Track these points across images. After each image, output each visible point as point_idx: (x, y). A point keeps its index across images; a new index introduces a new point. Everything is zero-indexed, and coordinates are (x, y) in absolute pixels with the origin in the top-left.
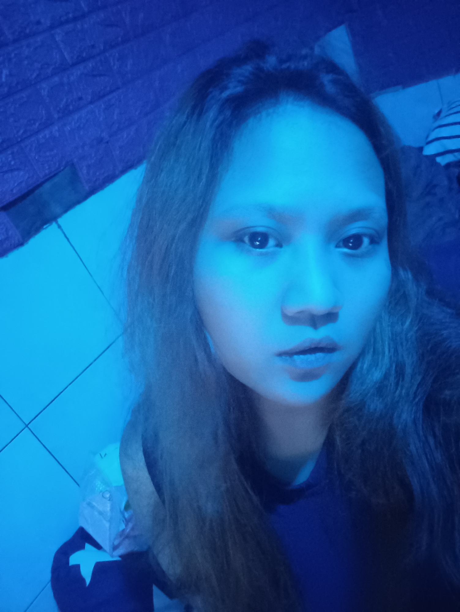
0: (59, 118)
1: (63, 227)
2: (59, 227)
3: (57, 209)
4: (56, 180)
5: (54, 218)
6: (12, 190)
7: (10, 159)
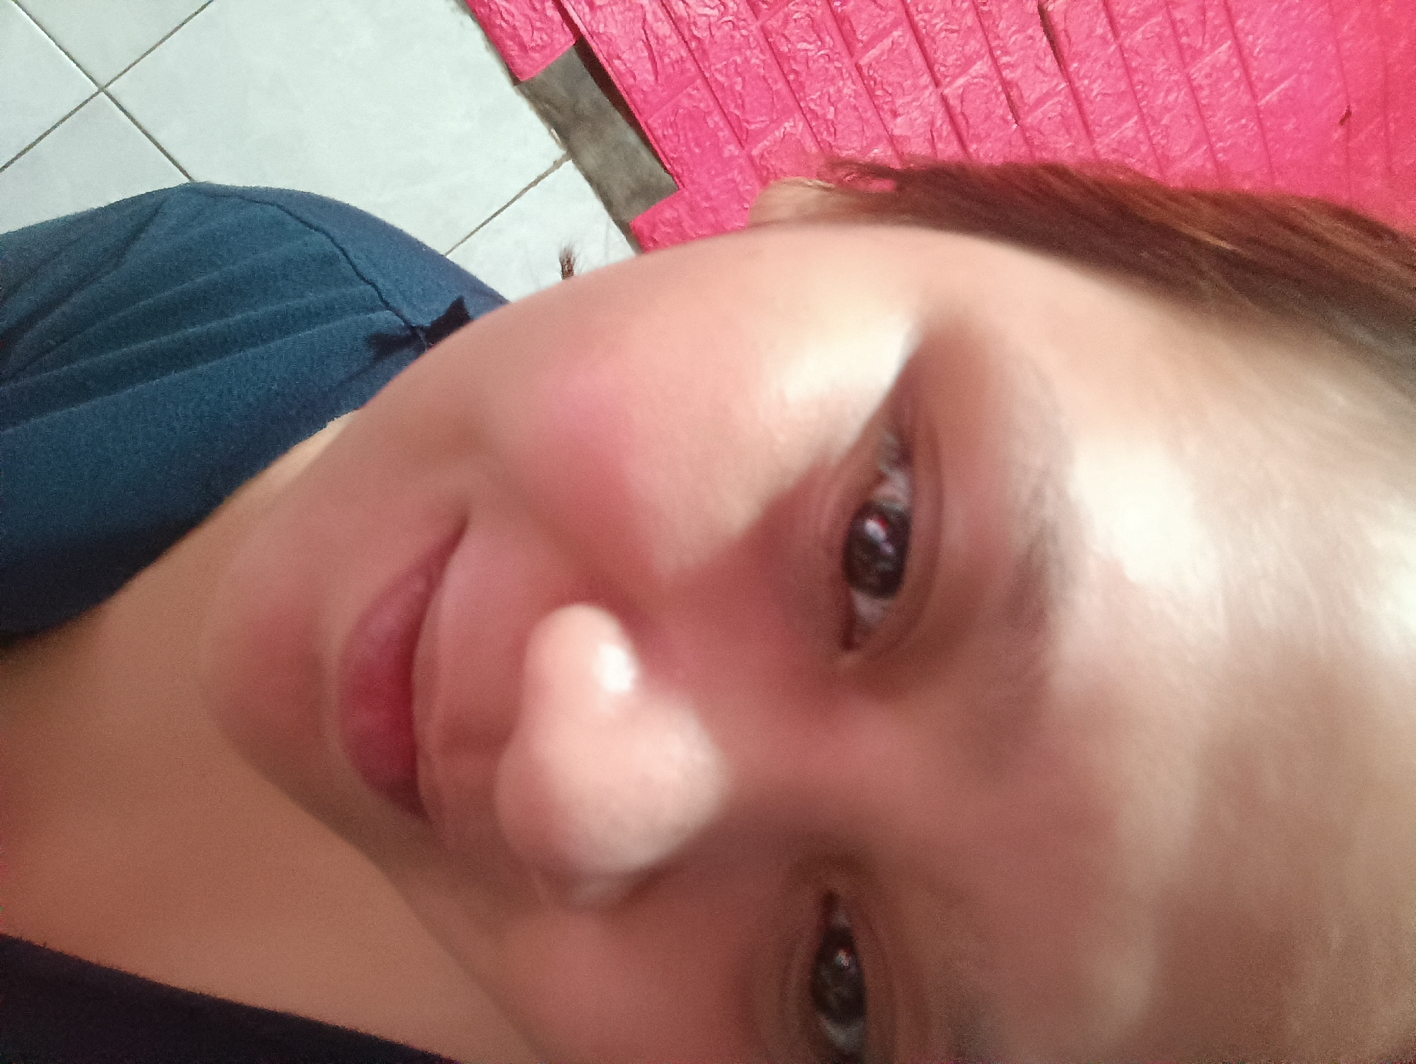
0: (751, 159)
1: (556, 172)
2: (557, 164)
3: (590, 160)
4: (645, 155)
5: (572, 153)
6: (619, 58)
7: (672, 53)
